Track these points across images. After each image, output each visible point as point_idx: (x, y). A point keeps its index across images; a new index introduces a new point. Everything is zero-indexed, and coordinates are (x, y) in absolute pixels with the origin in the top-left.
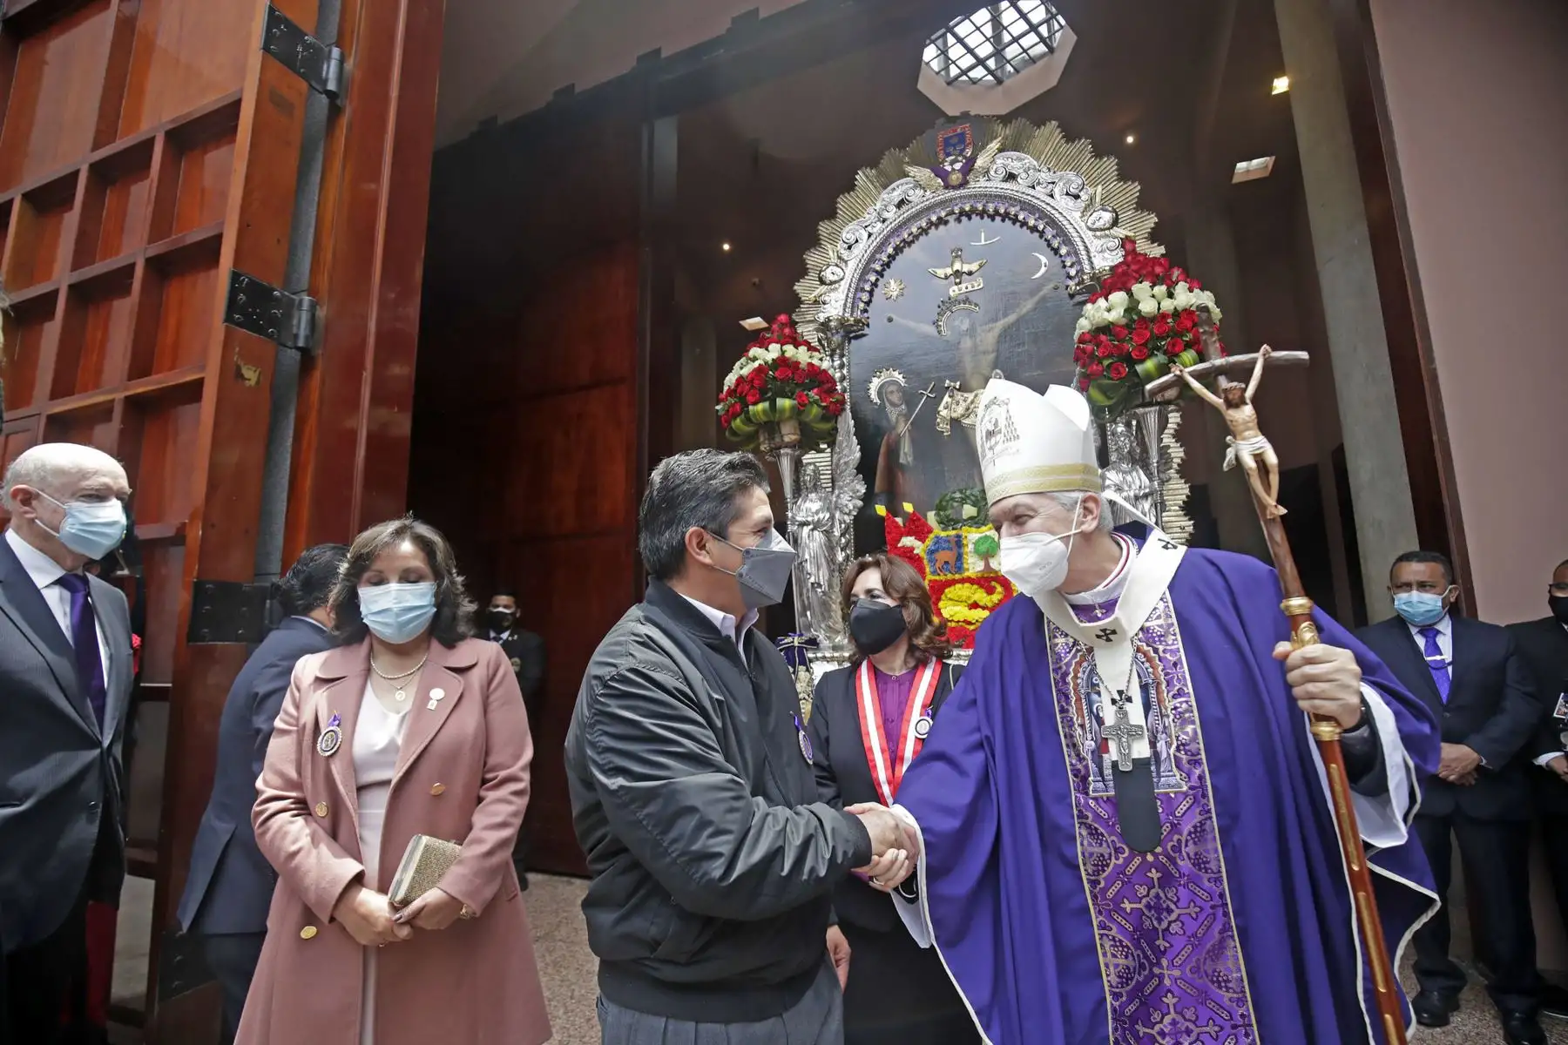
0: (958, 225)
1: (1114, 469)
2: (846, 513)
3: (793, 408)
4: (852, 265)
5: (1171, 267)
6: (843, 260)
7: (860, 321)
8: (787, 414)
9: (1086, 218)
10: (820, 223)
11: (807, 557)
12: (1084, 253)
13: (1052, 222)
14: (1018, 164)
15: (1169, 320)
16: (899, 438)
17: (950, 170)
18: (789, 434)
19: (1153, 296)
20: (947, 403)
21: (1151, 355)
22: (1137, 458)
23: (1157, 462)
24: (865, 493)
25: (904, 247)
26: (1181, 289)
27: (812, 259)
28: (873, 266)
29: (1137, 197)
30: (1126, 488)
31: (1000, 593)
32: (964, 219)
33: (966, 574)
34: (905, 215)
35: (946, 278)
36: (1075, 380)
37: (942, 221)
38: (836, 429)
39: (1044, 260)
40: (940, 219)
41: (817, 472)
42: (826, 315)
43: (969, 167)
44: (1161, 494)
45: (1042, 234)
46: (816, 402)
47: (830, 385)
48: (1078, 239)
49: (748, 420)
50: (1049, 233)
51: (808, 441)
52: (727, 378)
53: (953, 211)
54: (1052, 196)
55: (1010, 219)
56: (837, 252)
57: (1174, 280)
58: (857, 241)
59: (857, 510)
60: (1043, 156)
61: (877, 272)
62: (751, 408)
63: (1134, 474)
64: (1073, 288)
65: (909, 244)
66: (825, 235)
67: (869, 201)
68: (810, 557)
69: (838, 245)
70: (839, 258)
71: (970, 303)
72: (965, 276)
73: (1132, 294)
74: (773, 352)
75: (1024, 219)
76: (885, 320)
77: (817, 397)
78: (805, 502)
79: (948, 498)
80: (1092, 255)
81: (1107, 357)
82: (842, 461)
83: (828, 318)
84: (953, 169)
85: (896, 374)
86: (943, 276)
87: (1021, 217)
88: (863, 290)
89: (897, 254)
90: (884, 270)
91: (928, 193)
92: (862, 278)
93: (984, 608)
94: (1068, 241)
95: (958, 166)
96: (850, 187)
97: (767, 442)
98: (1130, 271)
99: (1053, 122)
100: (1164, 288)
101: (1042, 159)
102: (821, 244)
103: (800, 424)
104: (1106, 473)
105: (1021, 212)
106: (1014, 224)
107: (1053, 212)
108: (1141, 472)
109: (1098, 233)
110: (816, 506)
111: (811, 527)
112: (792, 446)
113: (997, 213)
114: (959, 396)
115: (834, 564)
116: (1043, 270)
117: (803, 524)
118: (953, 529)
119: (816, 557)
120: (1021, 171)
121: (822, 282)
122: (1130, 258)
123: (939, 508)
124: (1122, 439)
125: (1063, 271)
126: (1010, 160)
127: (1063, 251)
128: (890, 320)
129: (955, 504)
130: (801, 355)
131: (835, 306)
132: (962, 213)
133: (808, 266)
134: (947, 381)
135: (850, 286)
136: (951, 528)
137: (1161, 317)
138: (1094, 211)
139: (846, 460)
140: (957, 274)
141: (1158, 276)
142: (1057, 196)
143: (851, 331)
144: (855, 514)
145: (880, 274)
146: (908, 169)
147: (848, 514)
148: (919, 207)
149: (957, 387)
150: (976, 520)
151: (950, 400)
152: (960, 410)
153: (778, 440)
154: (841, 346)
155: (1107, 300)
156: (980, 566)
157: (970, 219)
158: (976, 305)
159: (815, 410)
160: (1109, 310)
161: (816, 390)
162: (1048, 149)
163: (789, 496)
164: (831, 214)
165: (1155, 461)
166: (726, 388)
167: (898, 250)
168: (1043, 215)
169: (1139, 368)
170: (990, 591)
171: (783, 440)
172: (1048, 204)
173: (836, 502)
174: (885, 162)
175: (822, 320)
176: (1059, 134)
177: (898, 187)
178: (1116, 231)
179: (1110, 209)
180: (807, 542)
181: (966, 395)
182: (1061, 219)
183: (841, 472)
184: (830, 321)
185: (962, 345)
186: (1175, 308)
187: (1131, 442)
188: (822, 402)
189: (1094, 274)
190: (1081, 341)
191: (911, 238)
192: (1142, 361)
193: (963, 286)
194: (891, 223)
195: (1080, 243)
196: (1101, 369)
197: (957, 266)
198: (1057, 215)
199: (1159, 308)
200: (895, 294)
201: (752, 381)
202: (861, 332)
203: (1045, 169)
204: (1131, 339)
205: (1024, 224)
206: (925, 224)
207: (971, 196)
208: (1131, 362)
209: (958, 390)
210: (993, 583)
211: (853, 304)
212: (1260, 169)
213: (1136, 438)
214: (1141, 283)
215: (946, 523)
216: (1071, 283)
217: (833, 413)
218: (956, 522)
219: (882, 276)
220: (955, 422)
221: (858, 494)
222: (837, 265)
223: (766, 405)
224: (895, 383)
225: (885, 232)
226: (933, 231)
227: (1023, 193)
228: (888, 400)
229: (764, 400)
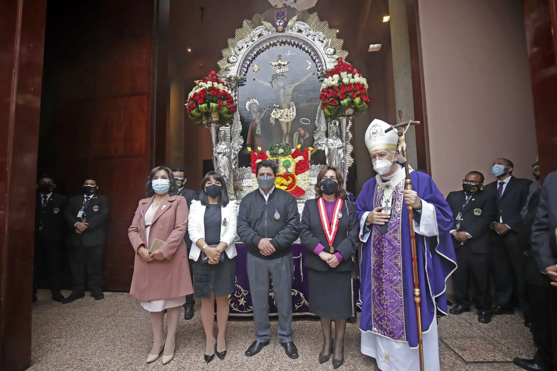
0: (280, 46)
1: (331, 138)
2: (236, 150)
3: (216, 107)
4: (240, 56)
5: (354, 68)
6: (237, 54)
7: (243, 79)
8: (214, 110)
9: (325, 50)
10: (229, 39)
11: (221, 166)
12: (324, 62)
13: (314, 50)
14: (303, 26)
15: (353, 86)
16: (256, 125)
17: (278, 25)
18: (215, 117)
19: (347, 77)
20: (274, 112)
21: (346, 98)
22: (339, 135)
23: (345, 136)
24: (243, 143)
25: (260, 52)
26: (357, 75)
27: (225, 53)
28: (248, 58)
29: (342, 45)
30: (335, 145)
31: (291, 180)
32: (283, 44)
33: (280, 174)
34: (261, 40)
35: (276, 66)
36: (319, 106)
37: (274, 44)
38: (233, 118)
39: (310, 63)
40: (274, 43)
41: (225, 133)
42: (230, 75)
43: (285, 25)
44: (346, 147)
45: (310, 54)
46: (225, 106)
47: (231, 100)
48: (322, 57)
49: (199, 111)
50: (312, 53)
51: (222, 121)
52: (190, 94)
53: (279, 41)
54: (314, 40)
55: (299, 47)
56: (235, 51)
57: (354, 72)
58: (242, 48)
59: (240, 149)
60: (312, 25)
61: (250, 60)
62: (199, 105)
63: (337, 140)
64: (320, 75)
65: (262, 51)
66: (231, 44)
67: (248, 32)
68: (222, 166)
69: (235, 48)
70: (236, 53)
71: (284, 76)
72: (282, 66)
73: (341, 76)
74: (209, 84)
75: (304, 47)
76: (252, 80)
77: (226, 104)
78: (220, 145)
79: (274, 146)
80: (326, 64)
81: (331, 98)
82: (235, 130)
83: (231, 76)
84: (280, 25)
85: (256, 100)
86: (274, 65)
87: (303, 47)
88: (244, 67)
89: (257, 55)
90: (252, 60)
91: (270, 33)
92: (244, 62)
93: (285, 186)
94: (318, 57)
95: (281, 24)
96: (241, 26)
97: (205, 120)
98: (340, 68)
99: (316, 13)
100: (351, 75)
101: (311, 26)
102: (229, 47)
103: (219, 114)
104: (329, 139)
105: (303, 45)
106: (300, 49)
107: (314, 46)
108: (340, 140)
109: (329, 56)
110: (224, 147)
111: (223, 154)
112: (215, 122)
113: (294, 44)
114: (278, 110)
115: (231, 169)
116: (310, 67)
117: (219, 153)
118: (276, 157)
119: (224, 166)
120: (304, 29)
121: (229, 62)
122: (340, 64)
123: (271, 149)
124: (334, 128)
125: (317, 68)
126: (300, 24)
127: (317, 61)
128: (254, 80)
129: (277, 148)
130: (221, 87)
131: (233, 72)
132: (282, 42)
133: (223, 55)
134: (274, 105)
135: (239, 65)
136: (275, 157)
137: (350, 85)
138: (328, 48)
139: (237, 130)
140: (280, 65)
141: (349, 71)
142: (316, 40)
143: (240, 82)
144: (239, 151)
145: (251, 62)
146: (263, 22)
147: (237, 151)
148: (266, 37)
149: (278, 107)
150: (284, 154)
151: (275, 112)
152: (279, 116)
153: (210, 120)
154: (235, 87)
155: (332, 77)
156: (284, 171)
157: (285, 45)
158: (286, 77)
159: (225, 109)
160: (333, 81)
161: (226, 101)
162: (313, 23)
163: (214, 142)
164: (233, 36)
165: (344, 136)
166: (189, 98)
167: (258, 53)
168: (311, 47)
169: (342, 102)
170: (288, 180)
171: (212, 120)
172: (312, 43)
173: (232, 146)
174: (254, 18)
175: (228, 77)
176: (317, 18)
177: (259, 29)
178: (335, 56)
179: (333, 48)
180: (221, 160)
181: (281, 110)
182: (317, 49)
183: (234, 135)
184: (231, 77)
185: (280, 92)
186: (354, 82)
187: (337, 129)
188: (228, 106)
189: (327, 70)
190: (323, 91)
191: (263, 49)
192: (343, 100)
193: (281, 70)
194: (256, 42)
195: (323, 59)
196: (329, 102)
197: (280, 62)
198: (315, 47)
199: (349, 82)
200: (256, 70)
201: (200, 94)
202: (243, 83)
203: (312, 30)
204: (340, 92)
205: (304, 49)
206: (268, 44)
207: (285, 36)
208: (339, 99)
209: (278, 108)
210: (289, 177)
211: (240, 71)
212: (377, 48)
213: (339, 127)
214: (344, 72)
215: (273, 155)
216: (319, 73)
217: (232, 110)
218: (277, 154)
219: (252, 63)
220: (277, 120)
221: (241, 143)
222: (234, 56)
223: (206, 105)
224: (255, 103)
225: (254, 45)
226: (271, 48)
227: (304, 38)
228: (252, 110)
229: (205, 103)
